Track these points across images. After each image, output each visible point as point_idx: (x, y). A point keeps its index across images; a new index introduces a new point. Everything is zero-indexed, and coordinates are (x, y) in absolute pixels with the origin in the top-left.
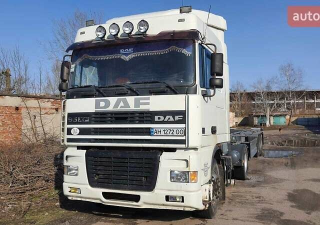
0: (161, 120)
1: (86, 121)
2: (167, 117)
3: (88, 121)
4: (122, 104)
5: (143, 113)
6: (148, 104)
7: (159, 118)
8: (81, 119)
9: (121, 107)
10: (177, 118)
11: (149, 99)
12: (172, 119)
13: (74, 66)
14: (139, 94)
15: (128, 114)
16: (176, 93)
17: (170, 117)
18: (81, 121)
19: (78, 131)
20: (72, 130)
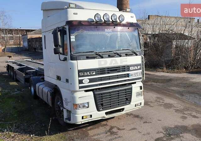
0: (133, 69)
1: (93, 74)
2: (135, 67)
3: (95, 73)
4: (114, 62)
5: (124, 67)
6: (126, 61)
7: (132, 68)
8: (90, 73)
9: (114, 64)
10: (139, 67)
11: (126, 59)
12: (137, 68)
13: (74, 37)
14: (120, 56)
15: (117, 67)
16: (137, 55)
17: (136, 67)
18: (90, 74)
19: (88, 81)
20: (83, 80)
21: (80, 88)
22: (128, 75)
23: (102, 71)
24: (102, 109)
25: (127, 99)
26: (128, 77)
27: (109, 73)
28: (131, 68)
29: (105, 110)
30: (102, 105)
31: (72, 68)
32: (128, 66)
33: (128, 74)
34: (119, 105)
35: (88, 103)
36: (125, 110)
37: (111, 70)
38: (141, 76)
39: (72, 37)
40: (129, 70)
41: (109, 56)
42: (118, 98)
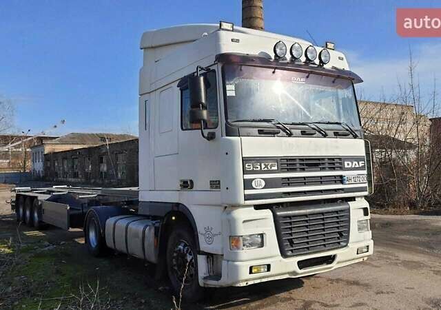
0: (350, 166)
1: (273, 168)
2: (354, 163)
3: (275, 168)
5: (333, 159)
7: (348, 164)
8: (266, 166)
10: (361, 164)
12: (357, 166)
13: (233, 87)
14: (325, 136)
15: (319, 159)
16: (355, 137)
17: (357, 163)
18: (266, 169)
19: (263, 183)
20: (254, 182)
21: (247, 198)
22: (341, 179)
23: (289, 163)
24: (290, 252)
25: (340, 233)
26: (342, 182)
27: (303, 170)
28: (346, 163)
29: (297, 255)
30: (291, 241)
31: (229, 153)
32: (340, 159)
33: (341, 177)
34: (325, 247)
35: (262, 235)
36: (337, 259)
37: (307, 165)
38: (367, 185)
39: (228, 87)
40: (342, 168)
41: (304, 133)
42: (324, 230)
